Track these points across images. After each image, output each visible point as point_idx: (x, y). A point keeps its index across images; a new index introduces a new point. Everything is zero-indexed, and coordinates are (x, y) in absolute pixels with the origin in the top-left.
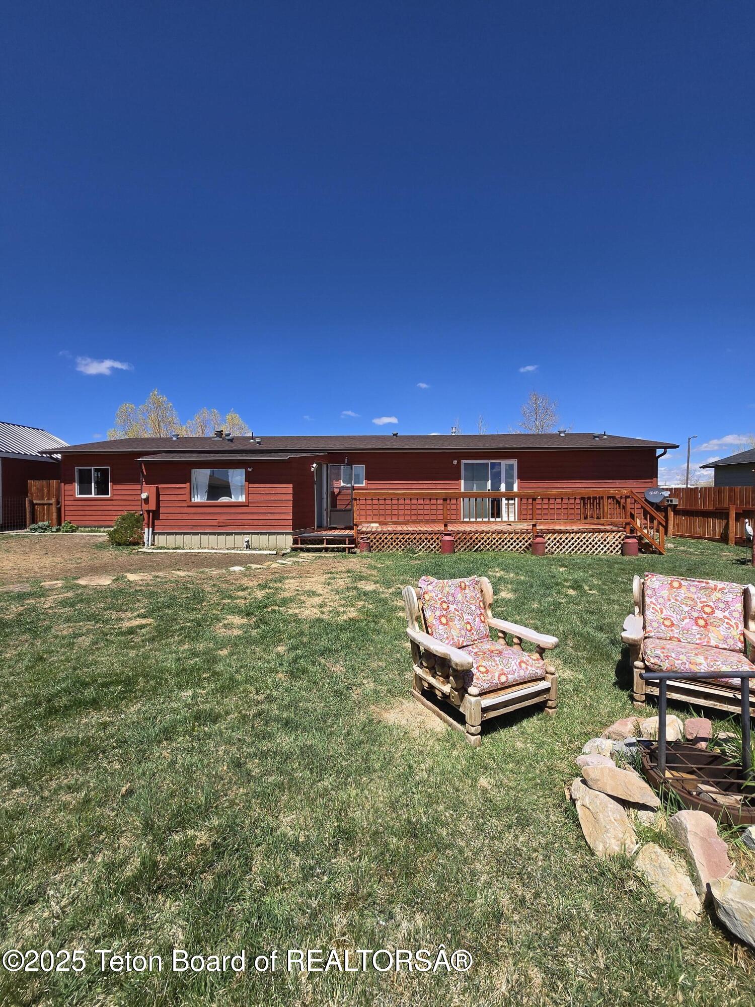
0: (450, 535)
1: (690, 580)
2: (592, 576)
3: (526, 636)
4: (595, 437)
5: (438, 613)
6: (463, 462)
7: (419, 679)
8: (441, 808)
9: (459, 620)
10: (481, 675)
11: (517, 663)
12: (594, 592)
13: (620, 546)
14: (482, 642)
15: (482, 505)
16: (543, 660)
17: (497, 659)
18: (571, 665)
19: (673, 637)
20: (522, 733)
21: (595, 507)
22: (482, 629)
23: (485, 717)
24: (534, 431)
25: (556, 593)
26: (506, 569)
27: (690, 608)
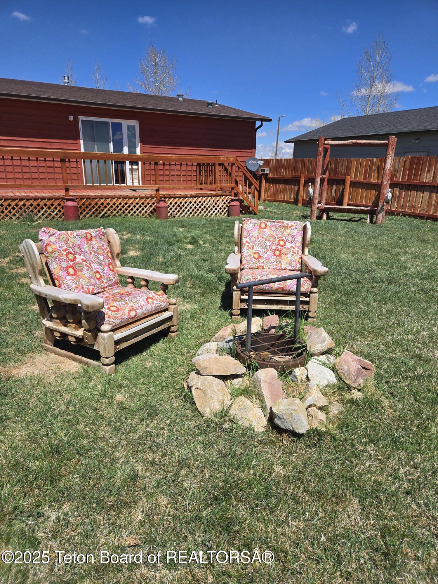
0: (72, 200)
1: (272, 222)
2: (206, 233)
3: (152, 277)
4: (209, 104)
5: (64, 265)
6: (81, 118)
7: (50, 331)
8: (82, 426)
9: (88, 270)
10: (113, 313)
11: (145, 300)
12: (207, 245)
13: (227, 208)
14: (112, 289)
15: (106, 167)
16: (166, 294)
17: (127, 299)
18: (189, 300)
19: (260, 266)
20: (151, 356)
21: (208, 174)
22: (111, 277)
23: (118, 348)
24: (154, 93)
25: (178, 248)
26: (133, 232)
27: (271, 243)
